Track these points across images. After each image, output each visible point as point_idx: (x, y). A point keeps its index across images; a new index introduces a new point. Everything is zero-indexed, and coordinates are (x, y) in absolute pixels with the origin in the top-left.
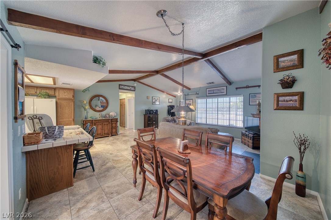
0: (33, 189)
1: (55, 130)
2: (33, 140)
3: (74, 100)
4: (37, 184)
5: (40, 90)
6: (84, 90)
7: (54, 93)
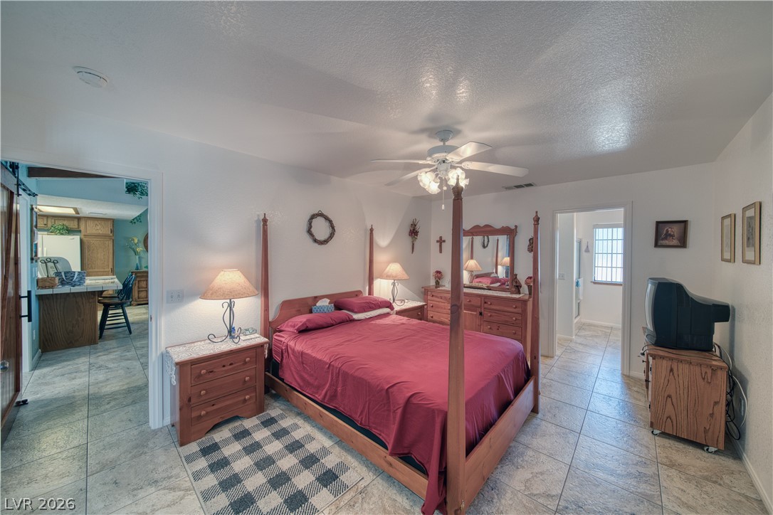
0: (47, 341)
1: (74, 276)
2: (47, 284)
3: (113, 238)
4: (51, 335)
5: (53, 221)
6: (133, 220)
7: (78, 225)
